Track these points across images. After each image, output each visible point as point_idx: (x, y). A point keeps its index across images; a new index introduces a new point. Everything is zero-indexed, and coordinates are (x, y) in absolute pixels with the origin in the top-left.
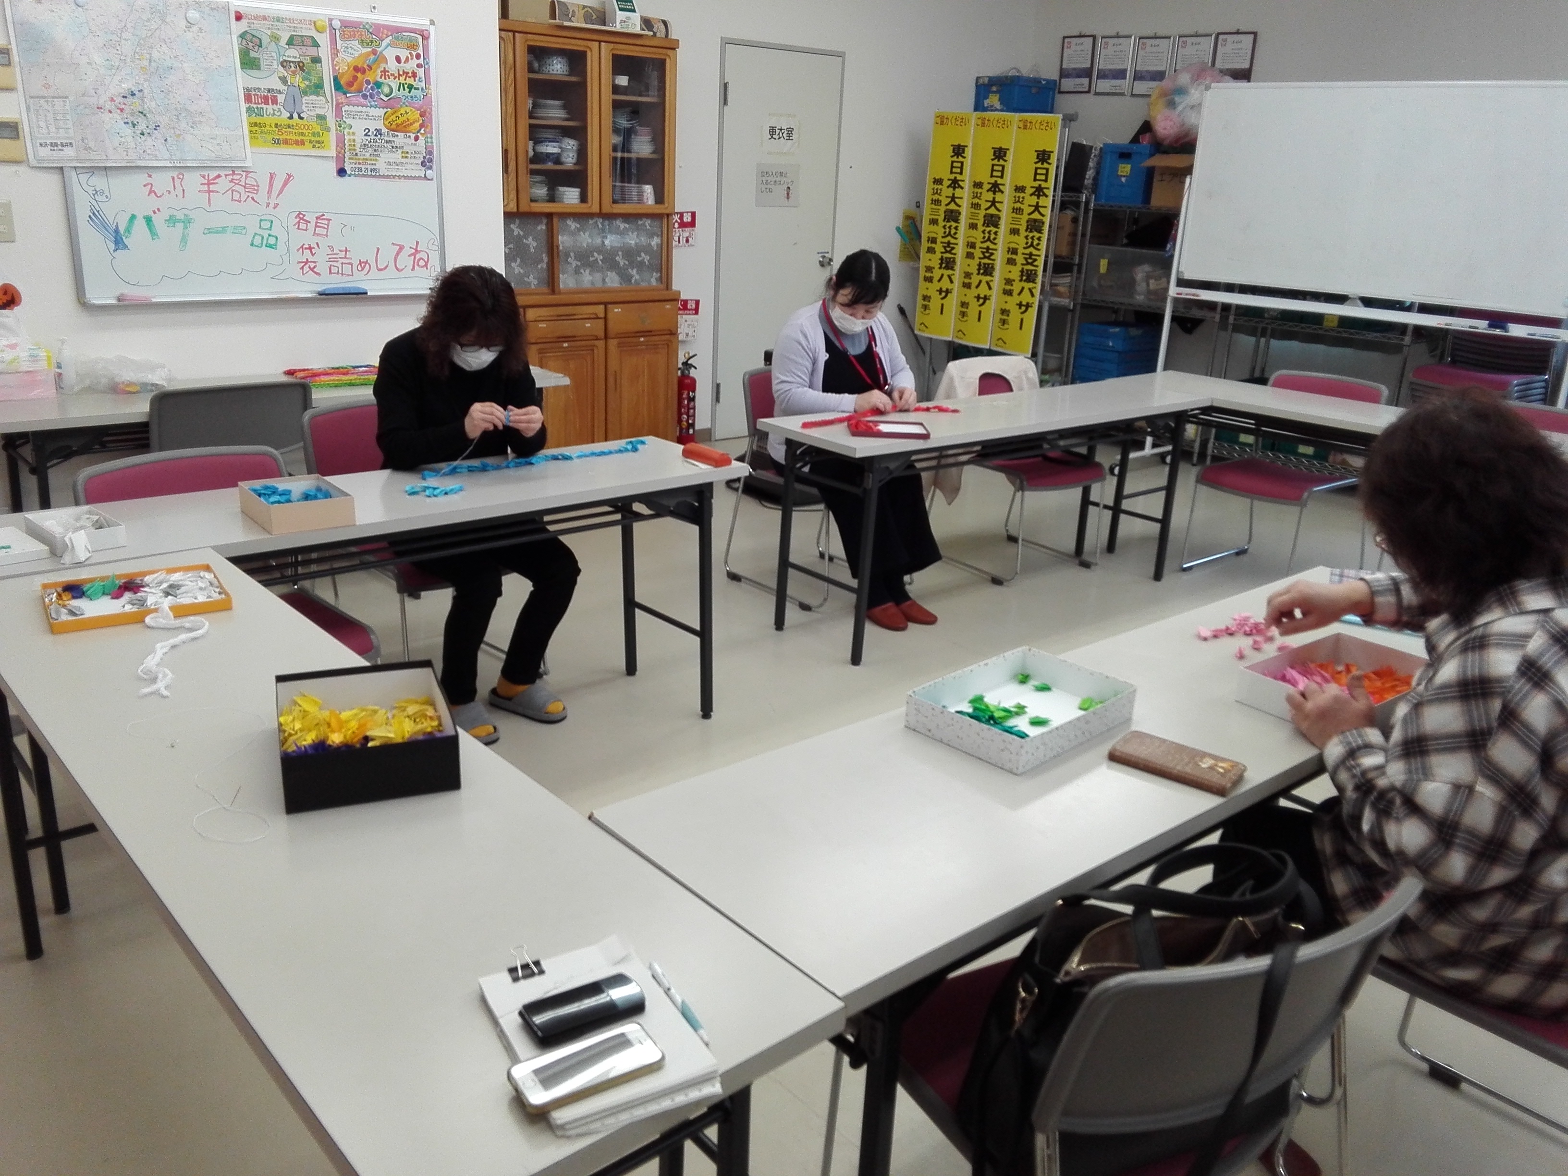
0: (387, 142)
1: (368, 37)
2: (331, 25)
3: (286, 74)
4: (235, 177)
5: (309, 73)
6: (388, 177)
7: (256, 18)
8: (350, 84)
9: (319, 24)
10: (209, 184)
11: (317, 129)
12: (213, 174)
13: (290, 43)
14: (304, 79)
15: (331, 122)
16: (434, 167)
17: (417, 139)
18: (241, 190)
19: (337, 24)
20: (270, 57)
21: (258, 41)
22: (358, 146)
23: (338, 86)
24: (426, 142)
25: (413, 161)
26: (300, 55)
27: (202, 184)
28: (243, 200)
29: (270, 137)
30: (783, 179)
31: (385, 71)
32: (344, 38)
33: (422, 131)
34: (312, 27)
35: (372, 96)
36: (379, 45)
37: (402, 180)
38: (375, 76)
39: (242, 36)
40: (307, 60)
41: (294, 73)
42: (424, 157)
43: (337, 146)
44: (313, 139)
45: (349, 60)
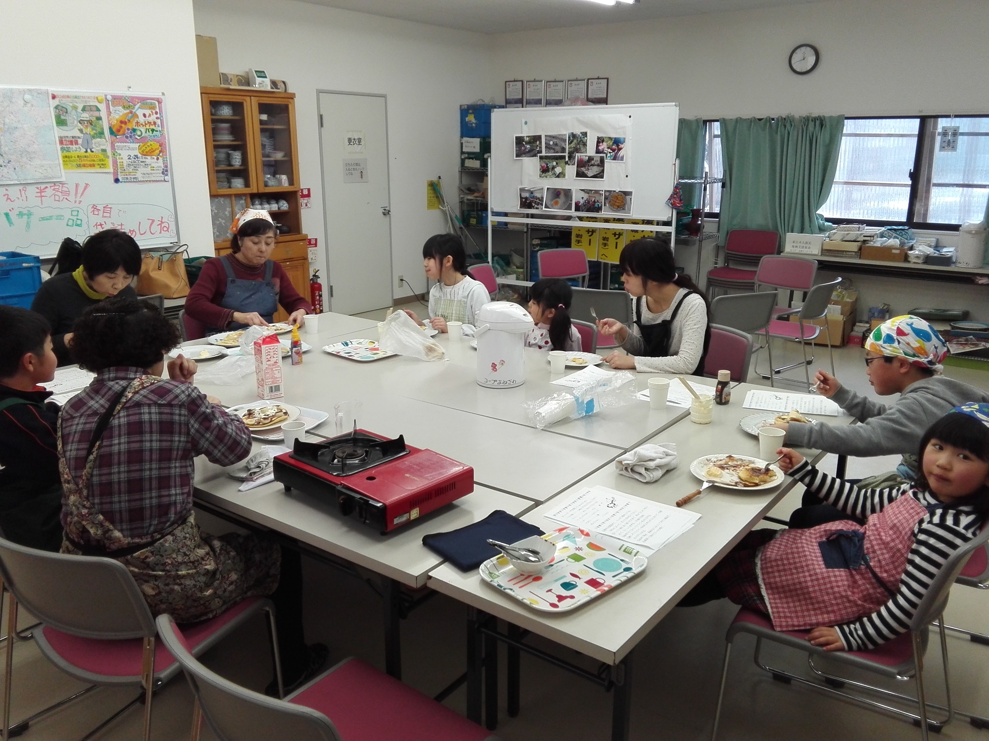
0: (142, 162)
1: (126, 104)
2: (106, 98)
3: (82, 127)
4: (56, 187)
5: (95, 126)
6: (143, 181)
7: (63, 97)
8: (119, 131)
9: (99, 98)
10: (41, 192)
11: (102, 157)
12: (43, 186)
13: (84, 109)
14: (93, 129)
15: (109, 153)
16: (169, 175)
17: (158, 159)
18: (59, 194)
19: (109, 98)
20: (72, 118)
21: (65, 110)
22: (125, 165)
23: (112, 132)
24: (164, 160)
25: (158, 172)
26: (90, 116)
27: (37, 192)
28: (61, 199)
29: (75, 163)
30: (358, 167)
31: (137, 123)
32: (114, 105)
33: (161, 155)
34: (96, 100)
35: (131, 137)
36: (134, 108)
37: (152, 183)
38: (132, 125)
39: (56, 107)
40: (94, 119)
41: (87, 127)
42: (163, 169)
43: (113, 166)
44: (99, 163)
45: (117, 117)
